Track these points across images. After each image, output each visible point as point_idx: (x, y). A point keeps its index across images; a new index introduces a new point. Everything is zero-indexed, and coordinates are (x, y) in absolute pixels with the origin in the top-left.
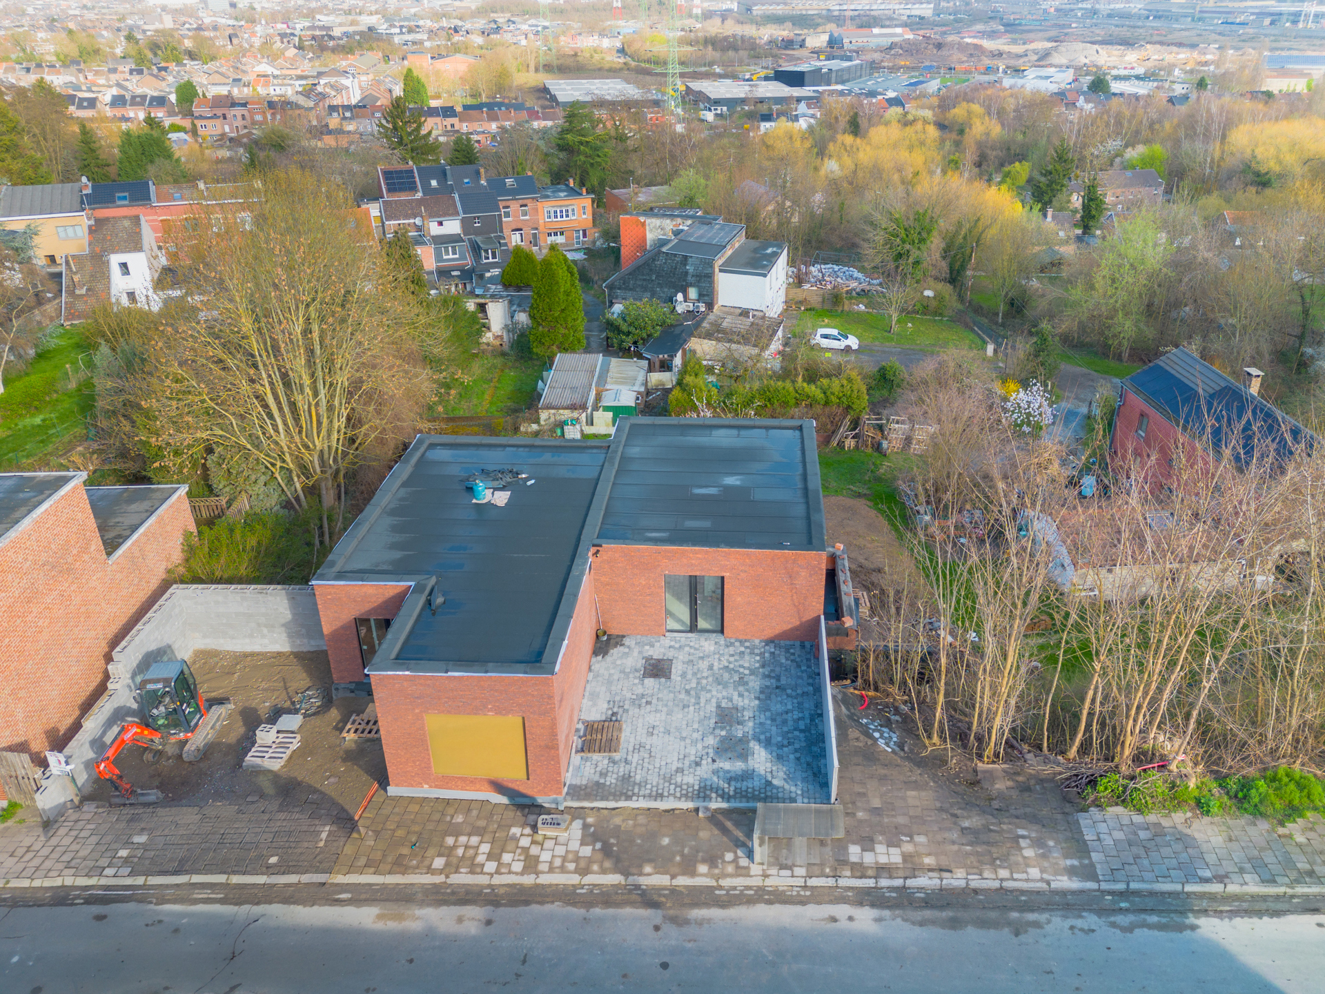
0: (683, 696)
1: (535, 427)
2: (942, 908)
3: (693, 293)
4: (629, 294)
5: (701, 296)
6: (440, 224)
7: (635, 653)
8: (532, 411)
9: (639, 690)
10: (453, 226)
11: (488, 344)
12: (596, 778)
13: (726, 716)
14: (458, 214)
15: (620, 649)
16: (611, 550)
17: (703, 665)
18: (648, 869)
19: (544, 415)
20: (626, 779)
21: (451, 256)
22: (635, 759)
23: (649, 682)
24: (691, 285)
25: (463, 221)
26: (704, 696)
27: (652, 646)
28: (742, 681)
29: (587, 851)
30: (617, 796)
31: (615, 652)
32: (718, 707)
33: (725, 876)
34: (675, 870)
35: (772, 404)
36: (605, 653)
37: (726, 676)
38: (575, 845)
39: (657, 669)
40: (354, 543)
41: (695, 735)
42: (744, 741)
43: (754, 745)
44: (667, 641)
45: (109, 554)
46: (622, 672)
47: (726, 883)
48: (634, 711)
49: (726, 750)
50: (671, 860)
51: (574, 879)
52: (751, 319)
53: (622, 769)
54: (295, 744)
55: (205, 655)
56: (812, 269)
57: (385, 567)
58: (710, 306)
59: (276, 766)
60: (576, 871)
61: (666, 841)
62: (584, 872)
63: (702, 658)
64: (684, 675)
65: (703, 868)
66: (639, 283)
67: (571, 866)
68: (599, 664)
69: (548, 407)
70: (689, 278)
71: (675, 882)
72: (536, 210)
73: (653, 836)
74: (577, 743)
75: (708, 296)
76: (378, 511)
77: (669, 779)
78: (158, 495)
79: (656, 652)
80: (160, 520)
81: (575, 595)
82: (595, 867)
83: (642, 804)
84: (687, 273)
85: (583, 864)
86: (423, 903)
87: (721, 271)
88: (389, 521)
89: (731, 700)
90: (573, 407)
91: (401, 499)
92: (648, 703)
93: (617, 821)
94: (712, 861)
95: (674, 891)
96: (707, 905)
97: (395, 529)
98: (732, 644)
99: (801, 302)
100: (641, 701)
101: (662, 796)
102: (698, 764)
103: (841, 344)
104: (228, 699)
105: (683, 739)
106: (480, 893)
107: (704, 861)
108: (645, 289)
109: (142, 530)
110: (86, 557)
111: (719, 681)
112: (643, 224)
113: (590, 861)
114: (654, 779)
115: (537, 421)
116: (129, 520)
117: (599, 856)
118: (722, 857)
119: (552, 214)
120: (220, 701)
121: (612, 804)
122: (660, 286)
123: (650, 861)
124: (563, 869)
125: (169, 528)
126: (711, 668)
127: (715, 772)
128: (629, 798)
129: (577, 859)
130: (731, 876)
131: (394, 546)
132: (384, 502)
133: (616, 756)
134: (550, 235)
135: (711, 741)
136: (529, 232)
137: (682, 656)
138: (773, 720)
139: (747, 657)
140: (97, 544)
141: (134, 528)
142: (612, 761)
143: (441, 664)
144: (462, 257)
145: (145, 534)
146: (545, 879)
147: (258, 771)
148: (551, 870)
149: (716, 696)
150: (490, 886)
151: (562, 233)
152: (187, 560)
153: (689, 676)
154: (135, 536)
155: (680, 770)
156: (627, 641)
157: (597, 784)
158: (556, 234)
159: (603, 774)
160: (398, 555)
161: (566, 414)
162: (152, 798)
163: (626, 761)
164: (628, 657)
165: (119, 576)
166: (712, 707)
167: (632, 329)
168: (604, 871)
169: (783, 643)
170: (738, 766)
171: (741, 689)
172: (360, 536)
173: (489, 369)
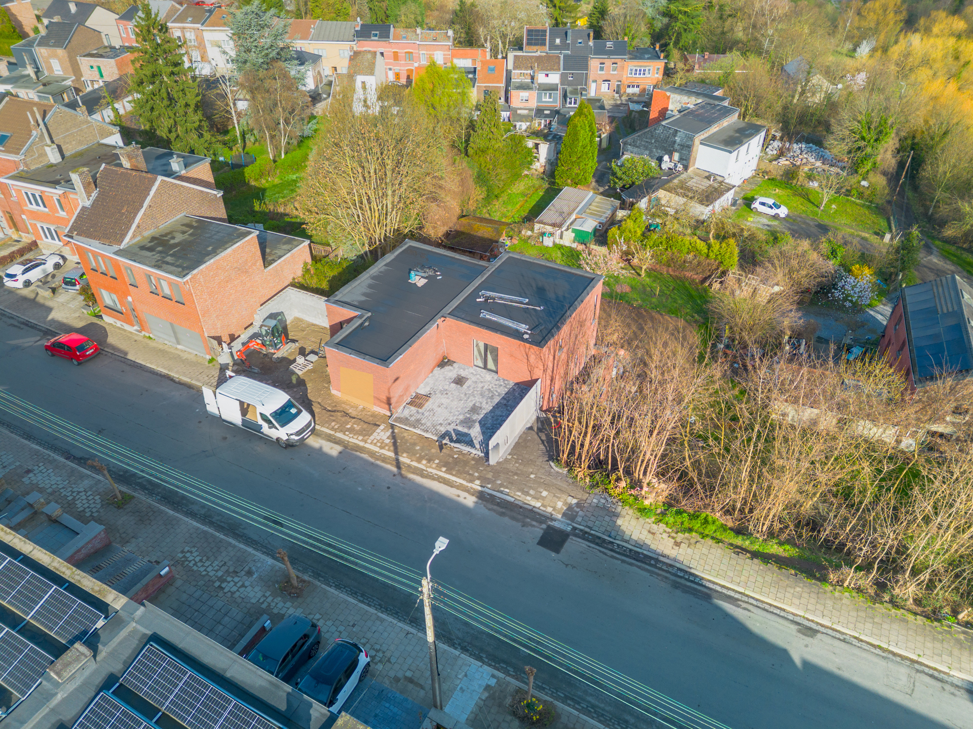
0: (462, 395)
1: (529, 233)
2: (503, 508)
3: (676, 156)
4: (636, 150)
5: (681, 159)
6: (547, 75)
7: (455, 371)
8: (531, 223)
9: (446, 387)
10: (554, 78)
11: (536, 170)
12: (408, 416)
13: (474, 409)
14: (559, 69)
15: (450, 367)
16: (450, 321)
17: (480, 385)
18: (405, 455)
19: (537, 226)
20: (418, 421)
21: (548, 99)
22: (426, 414)
23: (453, 385)
24: (676, 151)
25: (562, 75)
26: (472, 398)
27: (464, 370)
28: (492, 398)
29: (388, 441)
30: (410, 426)
31: (447, 368)
32: (474, 405)
33: (430, 467)
34: (414, 458)
35: (671, 249)
36: (443, 367)
37: (487, 393)
38: (384, 438)
39: (459, 381)
40: (350, 288)
41: (457, 413)
42: (474, 421)
43: (477, 425)
44: (471, 370)
45: (265, 267)
46: (444, 377)
47: (430, 470)
48: (439, 395)
49: (465, 423)
50: (415, 455)
51: (377, 449)
52: (712, 182)
53: (419, 416)
54: (310, 367)
55: (298, 320)
56: (795, 146)
57: (356, 303)
58: (686, 168)
59: (300, 373)
60: (379, 447)
61: (418, 448)
62: (381, 448)
63: (482, 382)
64: (469, 387)
65: (424, 462)
66: (643, 143)
67: (379, 444)
68: (437, 371)
69: (541, 222)
70: (676, 146)
71: (411, 463)
72: (623, 68)
73: (415, 444)
74: (409, 400)
75: (686, 161)
76: (368, 275)
77: (434, 426)
78: (295, 243)
79: (463, 374)
80: (292, 256)
81: (419, 338)
82: (387, 448)
83: (419, 432)
84: (675, 142)
85: (383, 445)
86: (323, 439)
87: (701, 143)
88: (370, 281)
89: (481, 403)
90: (554, 225)
91: (380, 272)
92: (447, 394)
93: (405, 435)
94: (429, 461)
95: (409, 466)
96: (417, 474)
97: (370, 286)
98: (499, 380)
99: (767, 173)
100: (445, 392)
101: (427, 431)
102: (449, 424)
103: (772, 212)
104: (297, 341)
105: (451, 413)
106: (343, 442)
107: (426, 459)
108: (646, 148)
109: (282, 259)
110: (254, 267)
111: (482, 395)
112: (668, 97)
113: (387, 445)
114: (429, 424)
115: (532, 230)
116: (279, 253)
117: (391, 444)
118: (434, 461)
119: (634, 72)
120: (293, 341)
121: (407, 428)
122: (656, 148)
123: (407, 452)
124: (375, 444)
125: (297, 260)
126: (482, 387)
127: (454, 430)
128: (415, 428)
129: (382, 443)
130: (433, 468)
131: (364, 294)
132: (371, 272)
133: (420, 410)
134: (629, 86)
135: (461, 417)
136: (614, 84)
137: (474, 379)
138: (493, 417)
139: (502, 388)
140: (261, 262)
141: (280, 257)
142: (418, 412)
143: (350, 351)
144: (555, 101)
145: (284, 261)
146: (367, 446)
147: (293, 373)
148: (371, 443)
149: (477, 400)
150: (348, 441)
151: (638, 86)
152: (303, 275)
153: (471, 388)
154: (279, 261)
155: (441, 424)
156: (455, 365)
157: (407, 418)
158: (633, 86)
159: (411, 416)
160: (363, 298)
161: (549, 229)
162: (256, 371)
163: (423, 414)
164: (450, 372)
165: (269, 277)
166: (471, 404)
167: (624, 177)
168: (389, 450)
169: (522, 386)
170: (465, 430)
171: (489, 400)
172: (353, 286)
173: (529, 188)
